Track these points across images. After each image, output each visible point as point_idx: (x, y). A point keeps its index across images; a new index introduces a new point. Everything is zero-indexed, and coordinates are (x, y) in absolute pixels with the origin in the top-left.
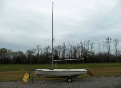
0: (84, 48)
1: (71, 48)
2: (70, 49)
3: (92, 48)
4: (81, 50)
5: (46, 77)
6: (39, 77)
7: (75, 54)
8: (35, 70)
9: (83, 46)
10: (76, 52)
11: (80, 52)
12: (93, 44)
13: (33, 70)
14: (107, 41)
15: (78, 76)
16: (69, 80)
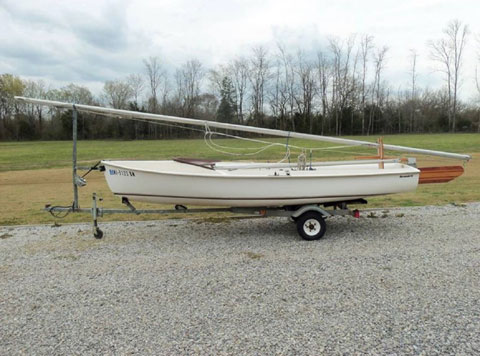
0: (346, 69)
1: (289, 69)
2: (284, 75)
3: (378, 72)
4: (330, 80)
5: (173, 207)
7: (308, 98)
8: (103, 169)
10: (309, 87)
11: (330, 88)
12: (385, 50)
13: (95, 168)
14: (448, 38)
15: (365, 202)
16: (312, 227)
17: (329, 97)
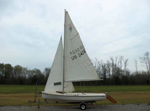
0: (116, 65)
1: (99, 65)
2: (97, 67)
3: (125, 66)
4: (111, 69)
5: (55, 102)
6: (47, 103)
8: (41, 93)
9: (114, 63)
10: (105, 71)
11: (111, 71)
12: (127, 60)
14: (146, 57)
16: (83, 107)
17: (111, 73)
